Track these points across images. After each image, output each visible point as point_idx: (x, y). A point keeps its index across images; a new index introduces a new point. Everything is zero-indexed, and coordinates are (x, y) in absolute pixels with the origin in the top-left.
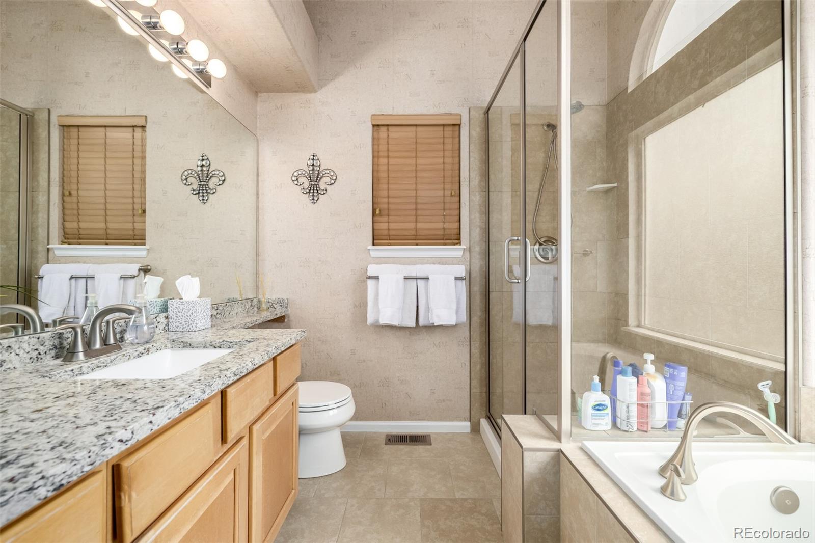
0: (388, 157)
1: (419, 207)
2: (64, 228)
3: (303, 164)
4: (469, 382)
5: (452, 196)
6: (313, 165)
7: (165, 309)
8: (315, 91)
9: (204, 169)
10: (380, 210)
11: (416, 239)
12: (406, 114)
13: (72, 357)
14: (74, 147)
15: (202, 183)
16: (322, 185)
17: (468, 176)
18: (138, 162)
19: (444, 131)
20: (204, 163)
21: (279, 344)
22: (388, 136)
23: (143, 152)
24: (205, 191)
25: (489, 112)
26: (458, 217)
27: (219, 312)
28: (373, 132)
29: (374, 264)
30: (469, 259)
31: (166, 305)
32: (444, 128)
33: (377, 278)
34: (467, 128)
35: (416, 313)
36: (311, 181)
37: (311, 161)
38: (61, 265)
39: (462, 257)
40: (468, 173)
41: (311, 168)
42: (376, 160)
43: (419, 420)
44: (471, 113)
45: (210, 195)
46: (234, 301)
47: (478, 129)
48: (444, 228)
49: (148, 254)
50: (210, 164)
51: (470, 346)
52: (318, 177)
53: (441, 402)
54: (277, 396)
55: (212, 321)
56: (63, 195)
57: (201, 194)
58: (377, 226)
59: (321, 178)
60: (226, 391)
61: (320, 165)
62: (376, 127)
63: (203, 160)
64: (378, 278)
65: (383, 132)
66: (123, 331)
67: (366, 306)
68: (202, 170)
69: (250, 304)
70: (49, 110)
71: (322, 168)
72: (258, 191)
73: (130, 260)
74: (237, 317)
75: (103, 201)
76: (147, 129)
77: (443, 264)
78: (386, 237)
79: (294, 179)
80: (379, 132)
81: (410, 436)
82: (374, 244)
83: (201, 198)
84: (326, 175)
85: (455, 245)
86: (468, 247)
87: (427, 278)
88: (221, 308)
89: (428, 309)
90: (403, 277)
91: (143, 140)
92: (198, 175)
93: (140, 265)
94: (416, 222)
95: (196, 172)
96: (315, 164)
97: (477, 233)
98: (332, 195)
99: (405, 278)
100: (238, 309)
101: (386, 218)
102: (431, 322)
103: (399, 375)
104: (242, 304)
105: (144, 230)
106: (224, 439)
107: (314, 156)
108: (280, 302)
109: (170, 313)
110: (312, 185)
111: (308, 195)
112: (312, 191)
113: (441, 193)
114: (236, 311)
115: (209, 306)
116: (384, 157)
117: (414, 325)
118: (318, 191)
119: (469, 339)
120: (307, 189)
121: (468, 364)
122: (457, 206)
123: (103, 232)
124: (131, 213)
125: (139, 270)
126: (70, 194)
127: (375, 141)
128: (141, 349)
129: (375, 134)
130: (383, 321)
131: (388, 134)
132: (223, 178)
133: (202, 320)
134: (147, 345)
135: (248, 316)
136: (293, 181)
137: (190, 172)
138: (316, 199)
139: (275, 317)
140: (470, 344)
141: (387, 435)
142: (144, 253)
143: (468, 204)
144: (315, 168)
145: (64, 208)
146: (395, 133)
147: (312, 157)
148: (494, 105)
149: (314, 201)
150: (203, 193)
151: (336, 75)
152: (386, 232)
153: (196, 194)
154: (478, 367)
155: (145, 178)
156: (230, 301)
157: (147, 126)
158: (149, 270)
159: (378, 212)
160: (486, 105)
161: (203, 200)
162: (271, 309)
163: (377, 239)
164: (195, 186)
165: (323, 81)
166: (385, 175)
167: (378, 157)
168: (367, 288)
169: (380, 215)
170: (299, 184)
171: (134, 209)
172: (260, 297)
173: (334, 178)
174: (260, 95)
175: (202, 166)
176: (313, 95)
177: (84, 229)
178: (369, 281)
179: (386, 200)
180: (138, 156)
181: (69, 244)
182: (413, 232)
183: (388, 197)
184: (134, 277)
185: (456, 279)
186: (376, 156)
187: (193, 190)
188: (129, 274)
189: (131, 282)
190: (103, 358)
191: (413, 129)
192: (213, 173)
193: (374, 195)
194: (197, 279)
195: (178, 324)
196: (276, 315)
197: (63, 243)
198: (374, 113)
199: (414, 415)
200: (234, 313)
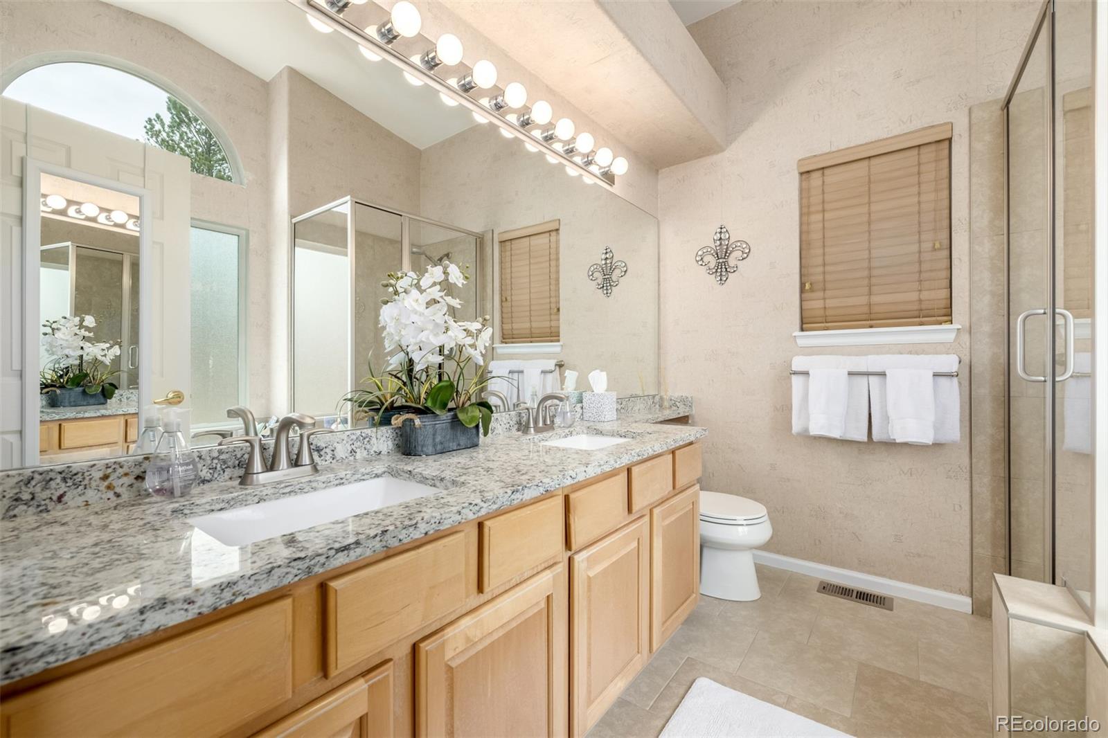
0: (824, 211)
1: (875, 272)
2: (502, 329)
3: (709, 241)
4: (968, 536)
5: (934, 249)
6: (721, 239)
7: (581, 401)
8: (722, 150)
9: (608, 262)
10: (811, 284)
11: (870, 318)
12: (852, 145)
13: (527, 430)
14: (508, 259)
15: (606, 277)
16: (732, 261)
17: (967, 216)
18: (553, 263)
19: (919, 154)
20: (608, 256)
21: (678, 437)
22: (823, 182)
23: (557, 253)
24: (608, 284)
25: (1011, 106)
26: (948, 281)
27: (624, 405)
28: (801, 181)
29: (803, 355)
30: (968, 344)
31: (582, 397)
32: (919, 151)
33: (806, 373)
34: (966, 140)
35: (867, 423)
36: (718, 259)
37: (718, 235)
38: (502, 362)
39: (955, 340)
40: (967, 211)
41: (718, 242)
42: (805, 219)
43: (876, 574)
44: (973, 116)
45: (613, 288)
46: (636, 396)
47: (988, 138)
48: (920, 301)
49: (562, 349)
50: (613, 256)
51: (971, 480)
52: (726, 252)
53: (914, 557)
54: (676, 490)
55: (617, 415)
56: (502, 301)
57: (605, 288)
58: (807, 305)
59: (730, 254)
60: (631, 469)
61: (729, 237)
62: (805, 174)
63: (606, 253)
64: (808, 374)
65: (816, 179)
66: (554, 416)
67: (790, 409)
68: (606, 264)
69: (652, 401)
70: (493, 230)
71: (731, 242)
72: (659, 278)
73: (547, 356)
74: (639, 413)
75: (528, 303)
76: (560, 231)
77: (917, 353)
78: (820, 319)
79: (698, 259)
80: (809, 181)
81: (857, 592)
82: (802, 330)
83: (605, 292)
84: (737, 248)
85: (941, 324)
86: (968, 325)
87: (883, 374)
88: (624, 403)
89: (886, 418)
90: (847, 373)
91: (557, 242)
92: (602, 269)
93: (556, 361)
94: (870, 294)
95: (600, 266)
96: (723, 238)
97: (985, 304)
98: (746, 272)
99: (850, 374)
100: (640, 405)
101: (820, 294)
102: (892, 438)
103: (840, 506)
104: (644, 400)
105: (559, 327)
106: (630, 510)
107: (721, 228)
108: (684, 401)
109: (584, 404)
110: (719, 263)
111: (714, 275)
112: (719, 270)
113: (915, 248)
114: (638, 408)
115: (615, 399)
116: (817, 212)
117: (865, 439)
118: (726, 269)
119: (968, 468)
120: (714, 268)
121: (967, 508)
122: (946, 263)
123: (528, 331)
124: (548, 312)
125: (556, 365)
126: (506, 300)
127: (804, 193)
128: (567, 431)
129: (804, 184)
130: (814, 431)
131: (823, 179)
132: (625, 269)
133: (609, 413)
134: (570, 430)
135: (650, 413)
136: (697, 261)
137: (595, 266)
138: (725, 279)
139: (677, 417)
140: (971, 477)
141: (822, 582)
142: (558, 349)
143: (966, 259)
144: (723, 243)
145: (502, 312)
146: (833, 177)
147: (719, 230)
148: (1018, 91)
149: (722, 281)
150: (607, 286)
151: (749, 123)
152: (821, 312)
153: (601, 288)
154: (988, 515)
155: (559, 278)
156: (632, 396)
157: (561, 229)
158: (563, 365)
159: (807, 287)
160: (1003, 94)
161: (607, 293)
162: (675, 408)
163: (806, 323)
164: (600, 281)
165: (731, 135)
166: (820, 236)
167: (809, 214)
168: (791, 386)
169: (812, 290)
170: (704, 264)
171: (550, 308)
172: (662, 394)
173: (747, 251)
174: (660, 171)
175: (606, 259)
176: (720, 156)
177: (517, 329)
178: (794, 378)
179: (820, 269)
180: (554, 258)
181: (506, 343)
182: (866, 309)
183: (824, 265)
184: (551, 372)
185: (936, 375)
186: (805, 212)
187: (599, 285)
188: (548, 369)
189: (550, 376)
190: (545, 434)
191: (866, 163)
192: (616, 264)
193: (803, 265)
194: (604, 374)
195: (590, 414)
196: (679, 413)
197: (502, 342)
198: (800, 158)
199: (864, 565)
200: (636, 408)
